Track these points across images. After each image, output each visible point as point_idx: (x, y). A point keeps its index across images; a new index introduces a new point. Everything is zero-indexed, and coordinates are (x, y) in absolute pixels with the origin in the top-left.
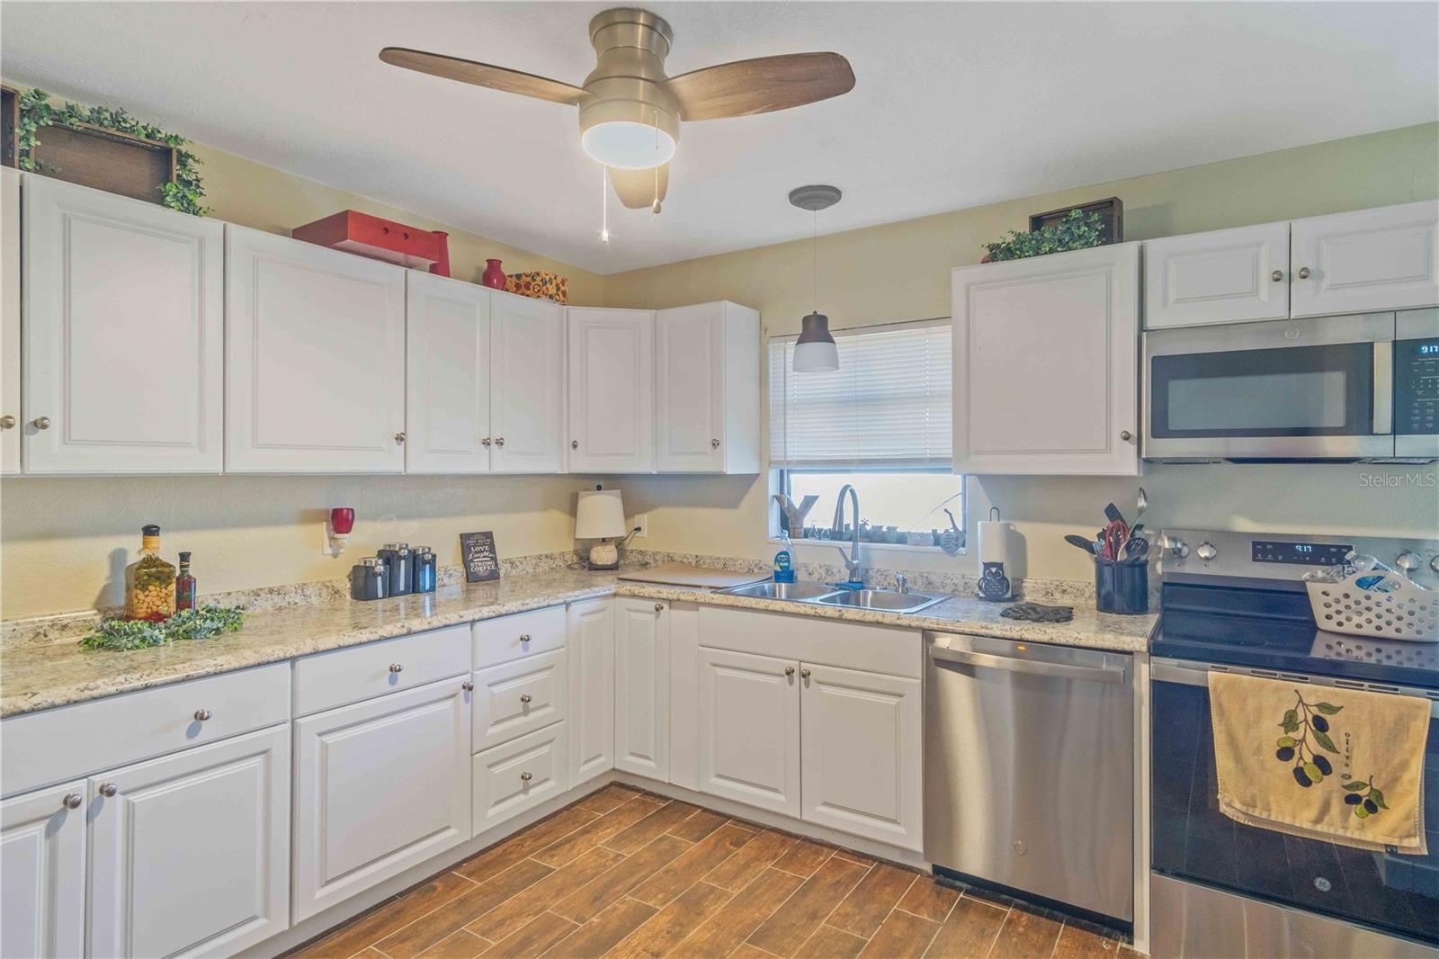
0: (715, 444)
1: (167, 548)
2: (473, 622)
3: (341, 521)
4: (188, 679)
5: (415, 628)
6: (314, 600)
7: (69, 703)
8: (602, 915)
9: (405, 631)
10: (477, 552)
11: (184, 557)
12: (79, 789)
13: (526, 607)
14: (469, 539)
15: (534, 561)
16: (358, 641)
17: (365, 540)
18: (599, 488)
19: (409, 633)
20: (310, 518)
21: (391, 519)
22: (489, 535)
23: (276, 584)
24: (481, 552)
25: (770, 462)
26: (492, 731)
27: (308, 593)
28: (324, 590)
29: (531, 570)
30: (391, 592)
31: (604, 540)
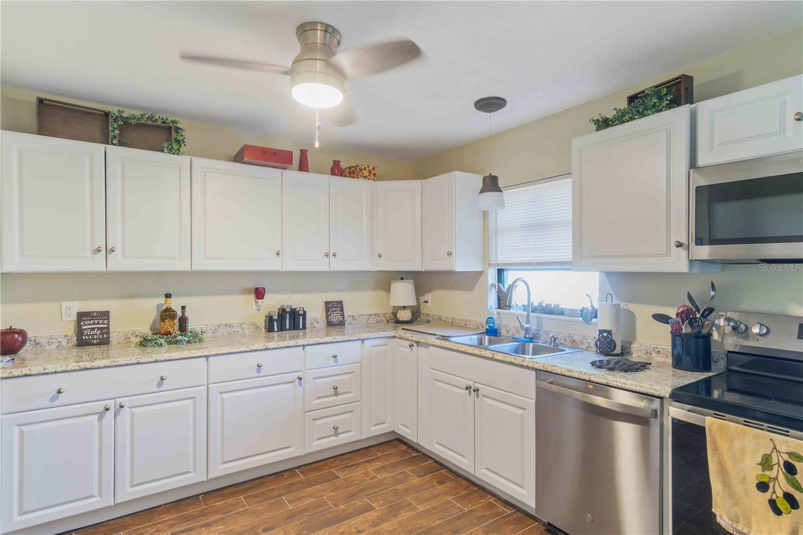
0: (450, 254)
1: (175, 304)
2: (304, 346)
3: (259, 293)
4: (156, 361)
5: (269, 347)
6: (247, 331)
7: (105, 367)
8: (347, 506)
9: (264, 347)
10: (332, 311)
11: (183, 308)
12: (111, 403)
13: (335, 340)
14: (329, 304)
15: (367, 317)
16: (239, 351)
17: (273, 302)
18: (402, 279)
19: (267, 349)
20: (245, 292)
21: (287, 293)
22: (341, 303)
23: (229, 322)
24: (335, 311)
25: (489, 264)
26: (315, 402)
27: (243, 327)
28: (252, 326)
29: (365, 322)
30: (282, 328)
31: (404, 307)
